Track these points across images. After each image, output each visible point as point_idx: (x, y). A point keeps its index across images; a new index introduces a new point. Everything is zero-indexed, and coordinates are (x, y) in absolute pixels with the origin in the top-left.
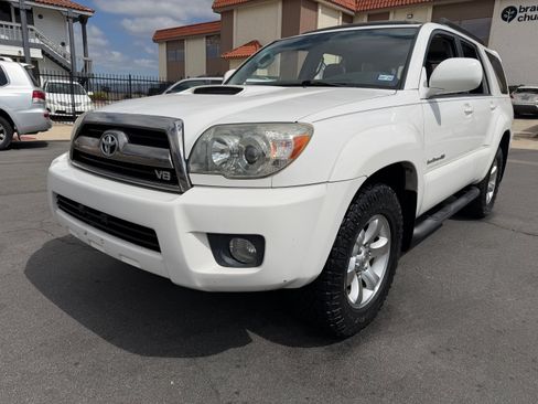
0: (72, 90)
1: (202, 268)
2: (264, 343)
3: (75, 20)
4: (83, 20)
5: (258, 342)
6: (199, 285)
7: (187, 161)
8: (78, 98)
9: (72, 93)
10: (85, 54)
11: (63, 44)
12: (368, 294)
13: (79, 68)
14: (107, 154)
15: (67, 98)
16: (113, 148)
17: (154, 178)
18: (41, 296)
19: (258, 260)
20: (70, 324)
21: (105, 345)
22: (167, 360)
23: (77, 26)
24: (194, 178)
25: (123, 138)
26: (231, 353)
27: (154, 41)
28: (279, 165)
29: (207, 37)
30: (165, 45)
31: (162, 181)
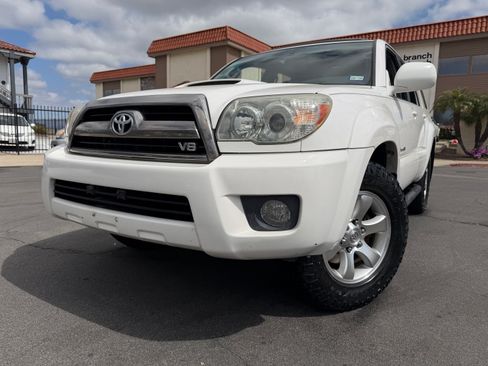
0: (16, 123)
3: (16, 61)
4: (24, 61)
6: (234, 251)
7: (215, 131)
8: (21, 129)
9: (16, 124)
10: (26, 92)
11: (4, 83)
14: (121, 133)
15: (11, 129)
16: (128, 126)
17: (178, 151)
22: (188, 343)
24: (223, 146)
25: (138, 116)
27: (92, 82)
29: (142, 79)
30: (101, 86)
31: (186, 152)
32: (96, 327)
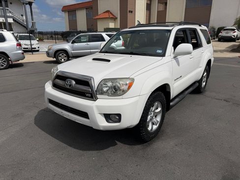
0: (30, 38)
1: (103, 124)
2: (122, 144)
3: (26, 4)
4: (30, 4)
5: (119, 144)
6: (101, 129)
7: (96, 91)
9: (30, 40)
10: (32, 20)
11: (22, 15)
12: (155, 127)
13: (30, 26)
14: (68, 87)
15: (28, 42)
17: (85, 96)
18: (43, 132)
19: (119, 121)
20: (56, 142)
21: (70, 148)
22: (91, 152)
23: (28, 7)
24: (98, 96)
26: (111, 148)
27: (63, 11)
28: (124, 92)
29: (86, 9)
30: (67, 13)
31: (88, 97)
32: (64, 145)
